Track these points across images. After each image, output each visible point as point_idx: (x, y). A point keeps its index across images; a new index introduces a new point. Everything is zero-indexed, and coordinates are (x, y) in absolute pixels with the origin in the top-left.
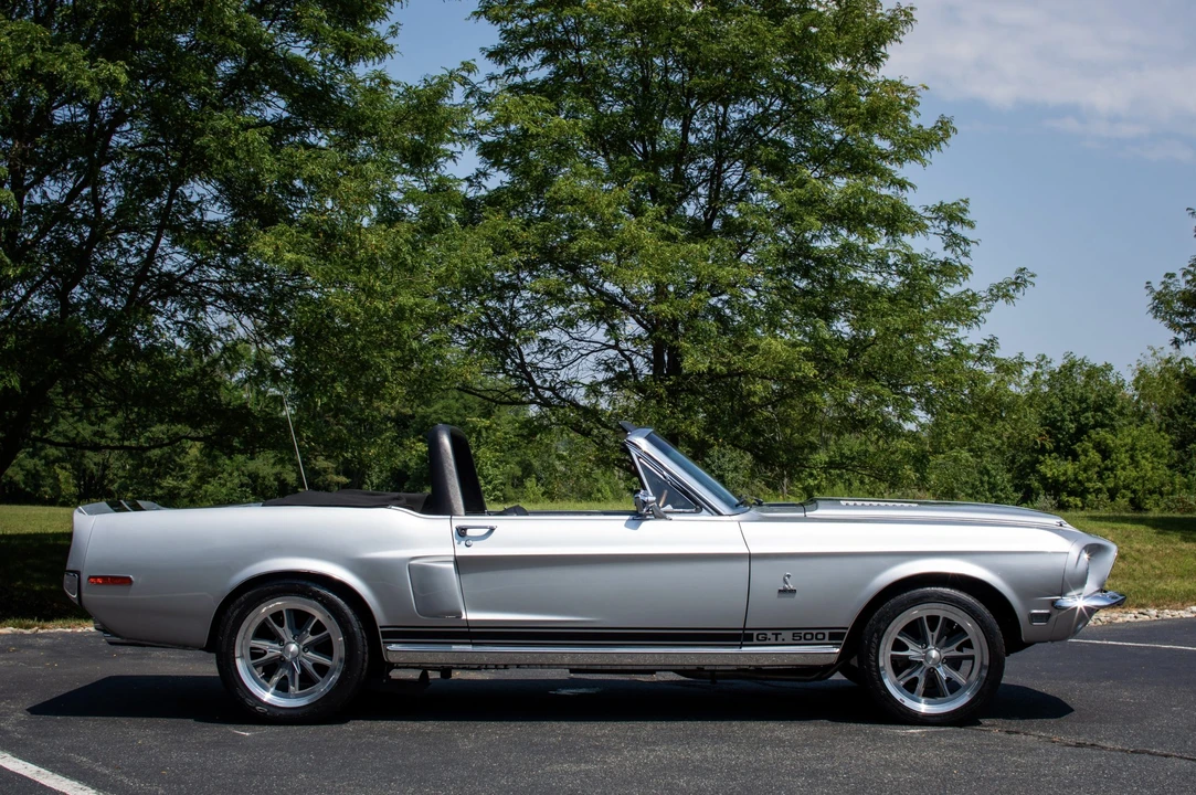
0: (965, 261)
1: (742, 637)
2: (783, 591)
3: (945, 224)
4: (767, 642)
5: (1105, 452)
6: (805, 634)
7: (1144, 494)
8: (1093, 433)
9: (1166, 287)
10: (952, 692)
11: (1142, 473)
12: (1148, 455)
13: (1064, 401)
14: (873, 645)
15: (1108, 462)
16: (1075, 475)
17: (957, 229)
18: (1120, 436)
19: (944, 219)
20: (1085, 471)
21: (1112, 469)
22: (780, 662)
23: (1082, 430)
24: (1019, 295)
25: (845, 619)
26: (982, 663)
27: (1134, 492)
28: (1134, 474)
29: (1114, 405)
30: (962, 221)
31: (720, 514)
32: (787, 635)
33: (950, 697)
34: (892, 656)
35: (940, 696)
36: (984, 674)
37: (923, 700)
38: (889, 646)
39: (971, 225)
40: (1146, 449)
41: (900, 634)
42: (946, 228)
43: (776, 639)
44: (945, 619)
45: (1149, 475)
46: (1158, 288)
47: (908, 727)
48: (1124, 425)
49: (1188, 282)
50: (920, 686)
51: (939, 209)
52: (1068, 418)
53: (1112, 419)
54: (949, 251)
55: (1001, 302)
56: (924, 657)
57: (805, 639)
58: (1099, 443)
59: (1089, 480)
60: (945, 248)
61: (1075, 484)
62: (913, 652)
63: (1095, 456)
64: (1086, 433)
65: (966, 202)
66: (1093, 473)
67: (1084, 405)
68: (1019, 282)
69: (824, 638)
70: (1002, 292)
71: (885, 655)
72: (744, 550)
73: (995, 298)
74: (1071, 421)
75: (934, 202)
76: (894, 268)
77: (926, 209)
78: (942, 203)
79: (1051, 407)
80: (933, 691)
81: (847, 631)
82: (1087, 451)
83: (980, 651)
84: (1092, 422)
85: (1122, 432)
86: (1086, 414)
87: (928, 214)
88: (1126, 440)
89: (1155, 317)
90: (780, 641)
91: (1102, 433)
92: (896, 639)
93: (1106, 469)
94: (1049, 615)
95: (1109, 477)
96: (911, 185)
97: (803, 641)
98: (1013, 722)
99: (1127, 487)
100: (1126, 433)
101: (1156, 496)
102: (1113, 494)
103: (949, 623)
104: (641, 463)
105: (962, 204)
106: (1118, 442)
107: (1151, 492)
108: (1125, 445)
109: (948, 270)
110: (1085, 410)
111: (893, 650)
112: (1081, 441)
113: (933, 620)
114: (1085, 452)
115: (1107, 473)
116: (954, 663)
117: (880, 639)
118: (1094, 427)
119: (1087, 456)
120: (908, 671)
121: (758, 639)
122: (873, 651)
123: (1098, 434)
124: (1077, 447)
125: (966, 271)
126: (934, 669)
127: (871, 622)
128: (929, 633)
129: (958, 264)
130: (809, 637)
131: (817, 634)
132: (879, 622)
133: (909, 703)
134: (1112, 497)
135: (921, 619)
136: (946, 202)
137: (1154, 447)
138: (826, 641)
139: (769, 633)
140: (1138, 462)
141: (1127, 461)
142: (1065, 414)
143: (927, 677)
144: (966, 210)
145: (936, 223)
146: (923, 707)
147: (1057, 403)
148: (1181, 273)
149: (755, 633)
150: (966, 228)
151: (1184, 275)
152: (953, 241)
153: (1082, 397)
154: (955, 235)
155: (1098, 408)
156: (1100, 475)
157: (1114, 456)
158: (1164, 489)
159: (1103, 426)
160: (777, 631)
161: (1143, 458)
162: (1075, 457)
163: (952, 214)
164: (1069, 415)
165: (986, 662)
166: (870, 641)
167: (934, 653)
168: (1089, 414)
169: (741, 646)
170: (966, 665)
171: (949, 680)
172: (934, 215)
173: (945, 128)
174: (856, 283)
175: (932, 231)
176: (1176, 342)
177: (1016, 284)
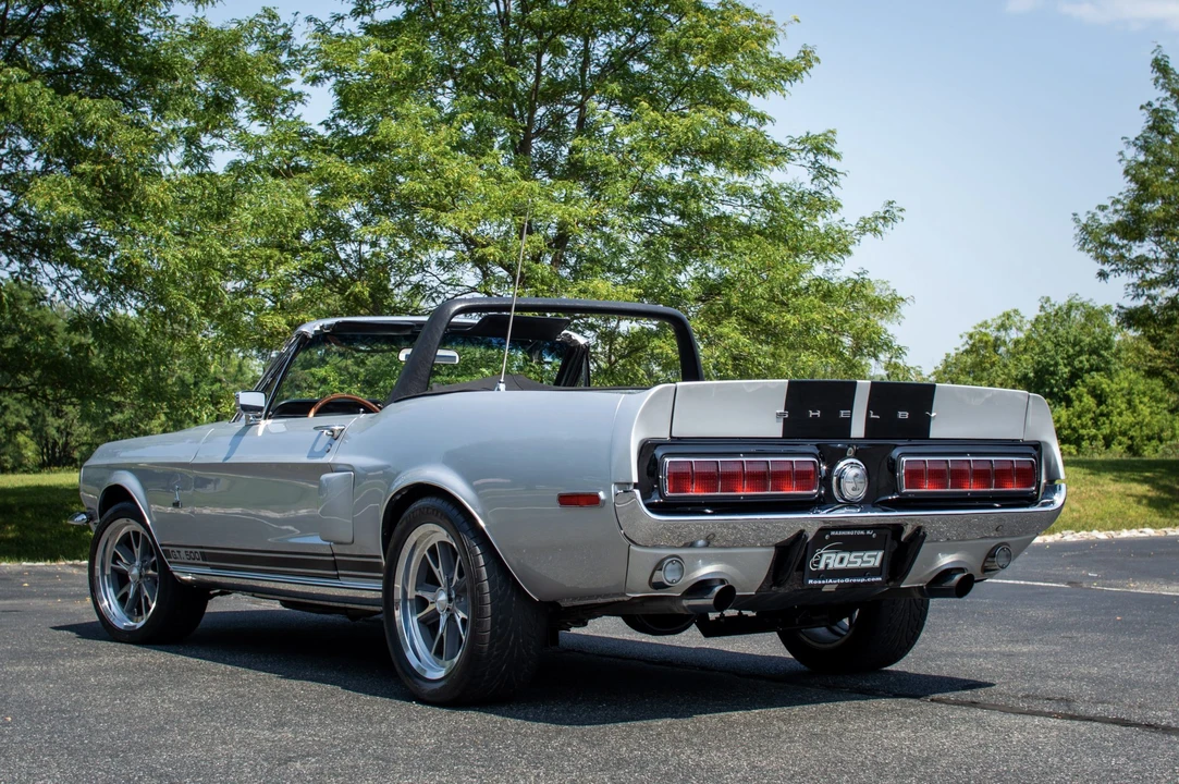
0: (835, 192)
3: (811, 155)
5: (1100, 398)
7: (1142, 440)
8: (1087, 378)
11: (1140, 418)
12: (1146, 400)
13: (1057, 345)
15: (1103, 407)
16: (1069, 421)
17: (824, 160)
18: (1116, 380)
19: (810, 150)
20: (1079, 417)
21: (1107, 415)
23: (1076, 375)
24: (888, 230)
27: (1131, 438)
28: (1131, 419)
29: (1110, 348)
30: (829, 153)
39: (837, 156)
40: (1144, 394)
42: (813, 160)
45: (1147, 420)
48: (1121, 368)
51: (805, 140)
52: (1061, 361)
53: (1108, 362)
54: (816, 182)
55: (869, 235)
58: (1094, 387)
59: (1084, 426)
60: (812, 180)
61: (1069, 431)
63: (1089, 401)
64: (1081, 377)
65: (834, 132)
66: (1087, 419)
67: (1077, 348)
68: (887, 217)
70: (869, 226)
73: (862, 232)
74: (1065, 365)
75: (800, 133)
76: (760, 201)
77: (792, 140)
78: (808, 134)
79: (1044, 351)
82: (1082, 396)
84: (1087, 366)
85: (1118, 375)
86: (1081, 358)
87: (794, 146)
88: (1122, 385)
91: (1097, 377)
93: (1102, 415)
95: (1104, 423)
96: (772, 118)
99: (1124, 434)
100: (1122, 377)
101: (1154, 443)
102: (1108, 441)
105: (830, 135)
106: (1114, 386)
107: (1150, 439)
108: (1122, 389)
110: (1080, 353)
112: (1075, 386)
114: (1080, 398)
115: (1102, 419)
118: (1088, 371)
119: (1081, 401)
123: (1093, 378)
124: (1071, 392)
125: (836, 206)
134: (1108, 445)
136: (812, 133)
137: (1153, 390)
140: (1135, 407)
141: (1123, 406)
142: (1058, 358)
144: (833, 141)
145: (803, 155)
147: (1049, 346)
150: (833, 160)
152: (820, 172)
153: (1075, 340)
154: (822, 167)
155: (1094, 351)
156: (1095, 421)
157: (1109, 401)
158: (1164, 435)
159: (1098, 370)
161: (1141, 402)
162: (1069, 402)
163: (819, 146)
164: (1062, 358)
168: (1083, 358)
172: (800, 147)
173: (807, 58)
174: (723, 217)
175: (799, 162)
176: (1103, 275)
177: (884, 218)
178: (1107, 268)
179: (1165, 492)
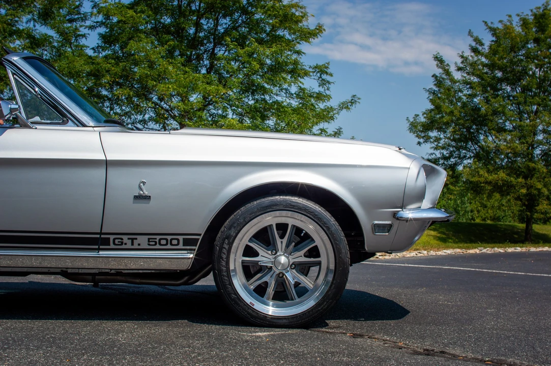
0: (328, 93)
1: (99, 241)
2: (138, 198)
3: (319, 74)
4: (124, 246)
6: (160, 240)
9: (415, 120)
10: (300, 295)
14: (224, 251)
17: (324, 77)
19: (318, 72)
22: (146, 266)
24: (352, 107)
25: (199, 225)
26: (328, 268)
30: (327, 73)
31: (84, 125)
32: (143, 240)
33: (298, 300)
34: (243, 262)
35: (288, 300)
36: (330, 278)
37: (271, 303)
38: (241, 251)
39: (331, 75)
41: (250, 240)
42: (319, 76)
43: (132, 244)
44: (294, 226)
46: (412, 120)
47: (258, 329)
49: (425, 117)
50: (270, 291)
51: (316, 67)
54: (321, 87)
55: (344, 110)
56: (274, 263)
57: (160, 244)
60: (319, 86)
62: (264, 257)
65: (328, 64)
68: (353, 102)
69: (178, 244)
70: (345, 106)
71: (236, 260)
72: (101, 157)
73: (341, 109)
75: (313, 64)
76: (295, 95)
77: (310, 67)
78: (317, 65)
80: (281, 295)
81: (200, 238)
83: (327, 258)
87: (311, 70)
89: (410, 132)
90: (136, 246)
92: (247, 246)
94: (390, 226)
96: (303, 53)
97: (158, 246)
98: (358, 324)
103: (298, 231)
104: (14, 78)
105: (326, 65)
109: (319, 97)
111: (244, 255)
113: (282, 228)
116: (303, 269)
117: (231, 244)
120: (259, 275)
121: (114, 244)
122: (224, 256)
125: (329, 97)
126: (283, 274)
127: (222, 229)
128: (278, 240)
129: (325, 94)
130: (163, 242)
131: (172, 240)
132: (230, 229)
133: (259, 306)
135: (271, 226)
136: (319, 64)
138: (181, 246)
139: (125, 238)
143: (276, 281)
144: (328, 68)
145: (315, 74)
146: (270, 310)
148: (421, 114)
149: (112, 237)
150: (329, 77)
151: (423, 114)
152: (323, 83)
154: (323, 80)
160: (133, 236)
163: (322, 70)
165: (332, 266)
166: (222, 248)
167: (283, 259)
169: (99, 250)
170: (314, 270)
171: (297, 284)
172: (314, 70)
173: (319, 29)
174: (277, 102)
175: (313, 77)
176: (419, 143)
177: (351, 102)
178: (422, 140)
179: (443, 234)
